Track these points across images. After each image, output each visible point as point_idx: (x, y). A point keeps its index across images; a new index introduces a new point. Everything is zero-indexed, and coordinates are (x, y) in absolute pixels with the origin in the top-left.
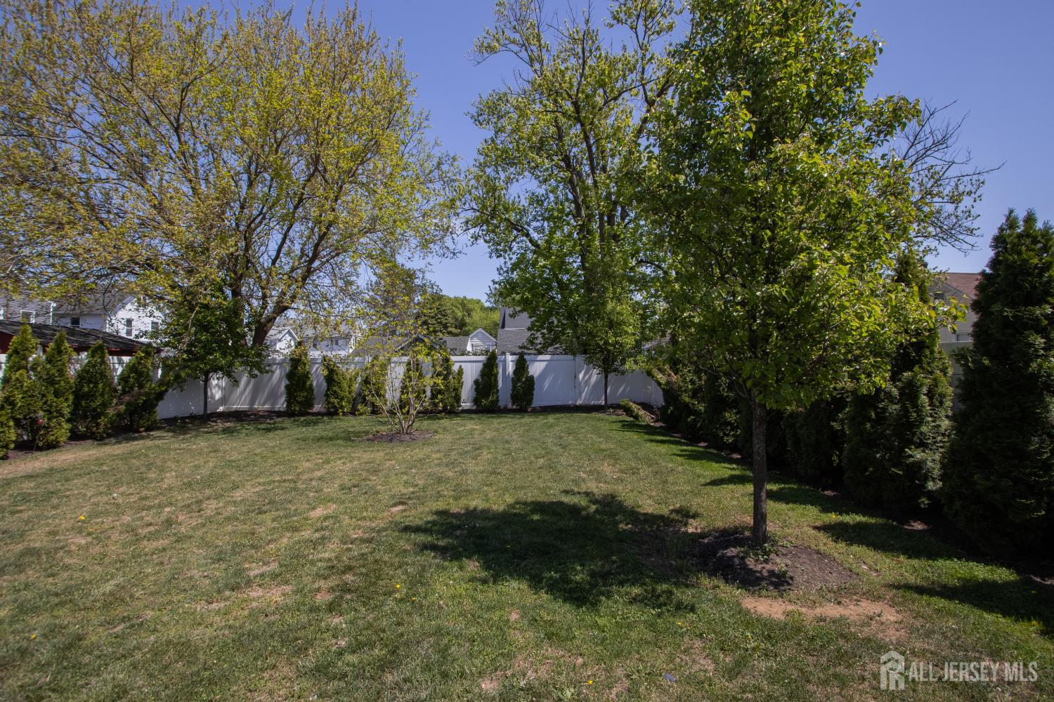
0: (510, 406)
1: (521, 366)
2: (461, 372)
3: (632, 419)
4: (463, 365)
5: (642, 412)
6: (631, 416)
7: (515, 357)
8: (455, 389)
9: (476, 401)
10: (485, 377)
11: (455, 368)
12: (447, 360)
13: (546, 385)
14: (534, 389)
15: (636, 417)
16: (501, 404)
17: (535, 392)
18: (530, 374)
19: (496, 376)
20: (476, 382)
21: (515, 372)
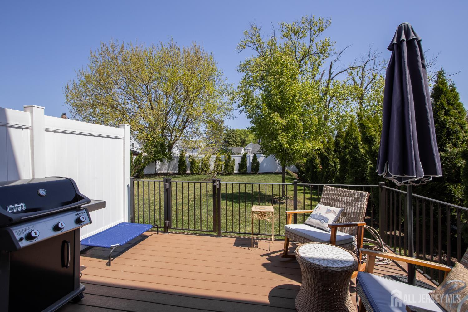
0: (251, 173)
1: (255, 158)
2: (234, 160)
3: (289, 176)
4: (235, 158)
5: (293, 174)
6: (289, 175)
7: (253, 155)
8: (232, 166)
9: (239, 170)
10: (242, 162)
11: (232, 159)
12: (229, 156)
13: (265, 165)
14: (259, 166)
15: (291, 175)
16: (248, 171)
17: (259, 167)
18: (258, 161)
19: (246, 162)
20: (239, 164)
21: (253, 160)
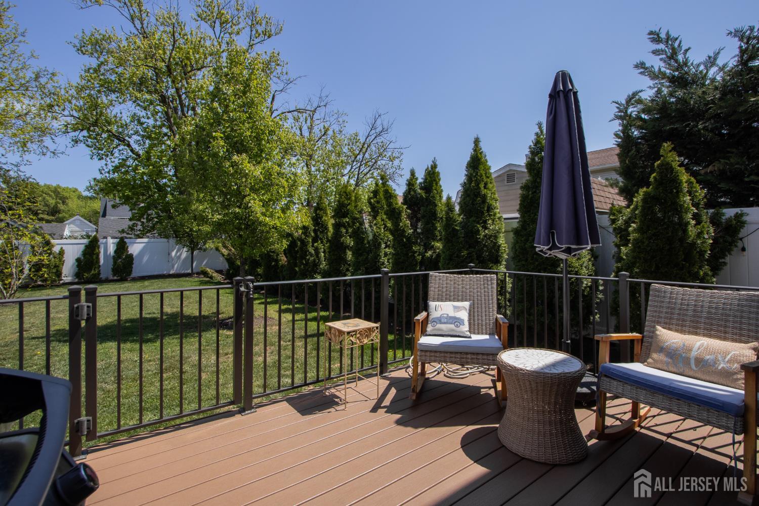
0: (111, 277)
1: (122, 247)
2: (62, 253)
3: (208, 279)
4: (64, 247)
5: (215, 275)
6: (208, 277)
7: (116, 241)
8: (56, 266)
9: (78, 275)
10: (87, 256)
11: (56, 249)
12: (48, 243)
13: (145, 259)
14: (133, 264)
15: (211, 277)
16: (103, 276)
17: (134, 266)
18: (129, 253)
19: (98, 254)
20: (78, 260)
21: (115, 252)
